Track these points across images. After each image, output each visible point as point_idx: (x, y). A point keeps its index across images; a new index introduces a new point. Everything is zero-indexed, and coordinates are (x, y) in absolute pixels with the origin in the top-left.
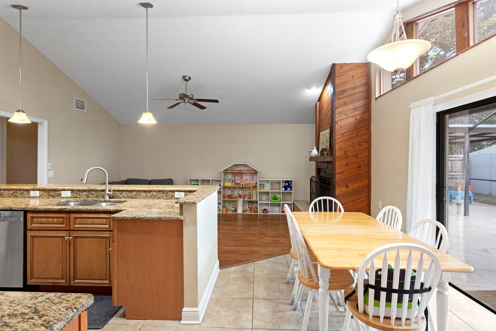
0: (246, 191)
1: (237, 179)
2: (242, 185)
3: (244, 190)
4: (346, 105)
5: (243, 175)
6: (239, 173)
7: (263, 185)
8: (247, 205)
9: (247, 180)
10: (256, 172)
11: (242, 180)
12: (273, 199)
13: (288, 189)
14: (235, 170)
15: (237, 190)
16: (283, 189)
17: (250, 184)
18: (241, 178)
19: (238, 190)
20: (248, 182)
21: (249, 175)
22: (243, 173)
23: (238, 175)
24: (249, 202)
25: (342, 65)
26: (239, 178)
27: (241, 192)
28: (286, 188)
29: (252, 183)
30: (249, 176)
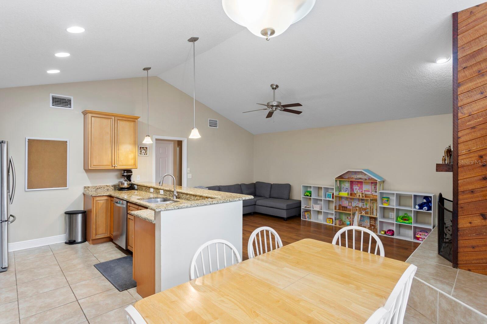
0: (366, 204)
1: (356, 189)
2: (358, 196)
3: (364, 203)
4: (483, 75)
5: (363, 184)
6: (358, 182)
7: (386, 199)
8: (369, 221)
9: (368, 190)
10: (376, 181)
11: (361, 190)
12: (402, 219)
13: (424, 208)
14: (353, 178)
15: (355, 201)
16: (417, 207)
17: (371, 196)
18: (361, 188)
19: (357, 202)
20: (369, 193)
21: (370, 184)
22: (363, 183)
23: (357, 184)
24: (371, 218)
25: (471, 12)
26: (358, 188)
27: (360, 205)
28: (421, 206)
29: (374, 194)
30: (370, 186)
